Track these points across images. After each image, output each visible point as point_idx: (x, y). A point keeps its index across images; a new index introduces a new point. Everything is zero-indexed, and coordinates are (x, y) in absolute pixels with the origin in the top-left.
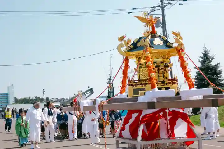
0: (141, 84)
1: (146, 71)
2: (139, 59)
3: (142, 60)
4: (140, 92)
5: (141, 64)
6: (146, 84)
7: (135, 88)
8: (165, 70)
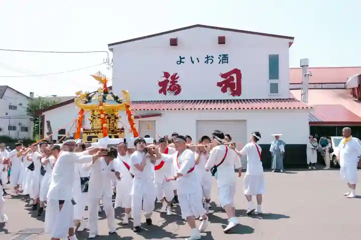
0: (94, 132)
1: (99, 121)
2: (93, 111)
3: (95, 112)
4: (93, 139)
5: (94, 115)
6: (98, 132)
7: (89, 135)
8: (115, 121)
